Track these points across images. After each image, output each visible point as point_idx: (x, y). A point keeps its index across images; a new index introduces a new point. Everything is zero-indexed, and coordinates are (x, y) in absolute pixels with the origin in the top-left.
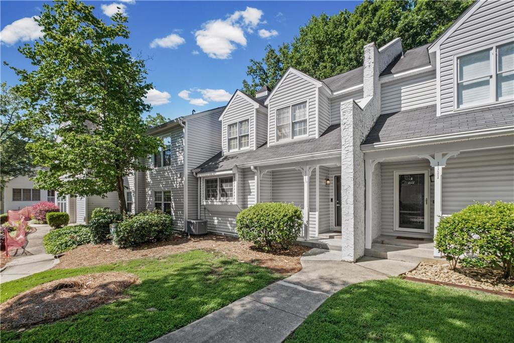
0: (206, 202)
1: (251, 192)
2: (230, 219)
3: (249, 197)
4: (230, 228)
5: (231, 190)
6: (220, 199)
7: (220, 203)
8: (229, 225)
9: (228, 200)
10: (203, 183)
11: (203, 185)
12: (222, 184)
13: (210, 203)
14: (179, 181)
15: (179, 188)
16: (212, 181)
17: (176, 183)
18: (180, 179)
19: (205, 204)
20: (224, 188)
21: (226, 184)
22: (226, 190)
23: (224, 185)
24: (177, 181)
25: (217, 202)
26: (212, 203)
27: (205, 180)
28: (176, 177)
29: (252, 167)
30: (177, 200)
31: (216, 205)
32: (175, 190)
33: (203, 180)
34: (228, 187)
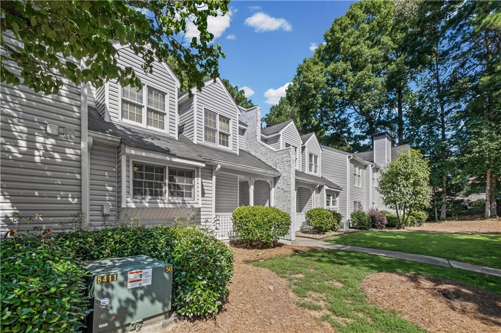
0: (135, 202)
1: (205, 193)
6: (168, 199)
10: (128, 166)
11: (128, 171)
12: (173, 177)
13: (147, 205)
14: (44, 144)
15: (42, 162)
16: (150, 168)
17: (23, 143)
18: (52, 141)
19: (133, 205)
20: (177, 183)
21: (180, 178)
22: (181, 187)
23: (177, 178)
24: (31, 142)
25: (164, 203)
26: (153, 205)
27: (133, 162)
28: (25, 129)
29: (219, 166)
30: (37, 193)
31: (162, 208)
32: (21, 164)
33: (128, 161)
34: (185, 184)
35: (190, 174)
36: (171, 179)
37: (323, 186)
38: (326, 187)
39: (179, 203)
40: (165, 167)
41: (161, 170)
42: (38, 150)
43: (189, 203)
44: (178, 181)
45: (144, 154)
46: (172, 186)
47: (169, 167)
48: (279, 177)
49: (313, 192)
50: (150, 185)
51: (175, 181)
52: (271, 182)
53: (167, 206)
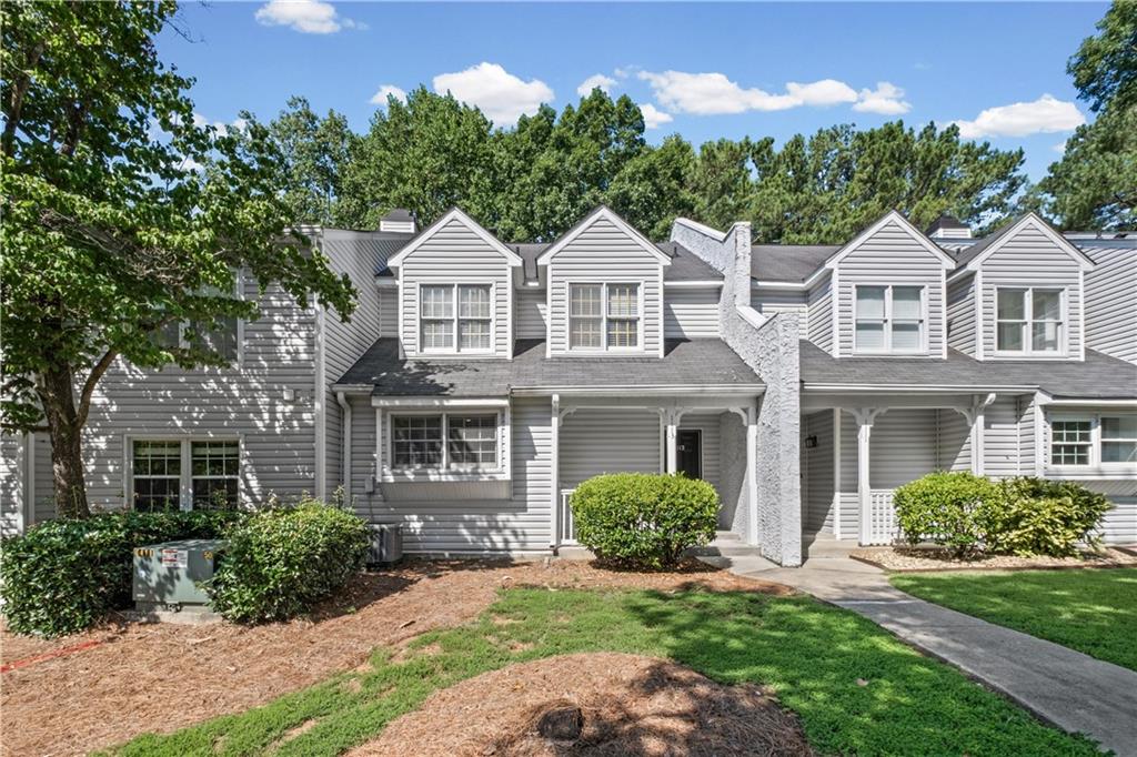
0: (395, 474)
1: (536, 453)
2: (466, 517)
3: (529, 463)
4: (469, 538)
5: (492, 445)
6: (448, 467)
7: (451, 478)
8: (464, 532)
9: (480, 471)
10: (384, 423)
11: (384, 430)
12: (456, 431)
13: (411, 477)
14: (283, 413)
15: (283, 434)
16: (417, 421)
17: (266, 416)
18: (290, 407)
19: (391, 479)
20: (464, 439)
21: (473, 430)
22: (472, 446)
23: (464, 433)
24: (272, 412)
25: (440, 474)
26: (422, 478)
27: (392, 416)
28: (267, 400)
29: (556, 398)
30: (277, 468)
31: (435, 482)
32: (264, 439)
33: (384, 416)
34: (480, 440)
35: (488, 421)
36: (452, 434)
37: (1033, 394)
38: (1042, 399)
39: (466, 473)
40: (441, 415)
41: (436, 421)
42: (278, 421)
43: (485, 473)
44: (466, 436)
45: (397, 403)
46: (455, 447)
47: (447, 416)
48: (764, 393)
49: (974, 421)
50: (419, 446)
51: (460, 437)
52: (745, 411)
53: (443, 478)
